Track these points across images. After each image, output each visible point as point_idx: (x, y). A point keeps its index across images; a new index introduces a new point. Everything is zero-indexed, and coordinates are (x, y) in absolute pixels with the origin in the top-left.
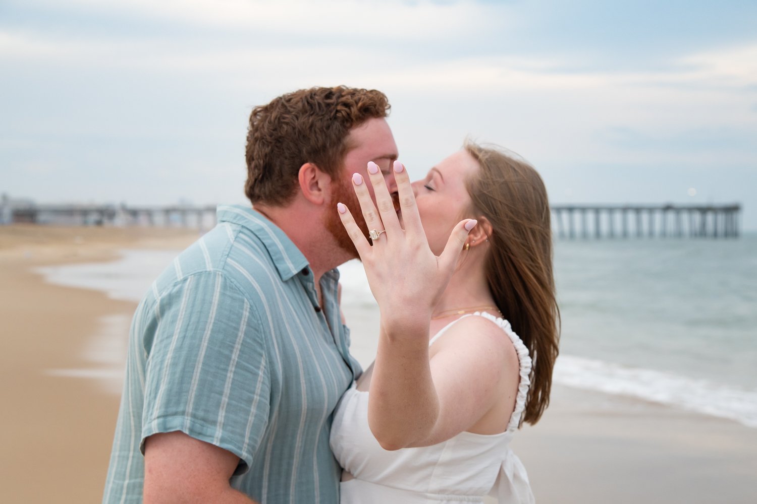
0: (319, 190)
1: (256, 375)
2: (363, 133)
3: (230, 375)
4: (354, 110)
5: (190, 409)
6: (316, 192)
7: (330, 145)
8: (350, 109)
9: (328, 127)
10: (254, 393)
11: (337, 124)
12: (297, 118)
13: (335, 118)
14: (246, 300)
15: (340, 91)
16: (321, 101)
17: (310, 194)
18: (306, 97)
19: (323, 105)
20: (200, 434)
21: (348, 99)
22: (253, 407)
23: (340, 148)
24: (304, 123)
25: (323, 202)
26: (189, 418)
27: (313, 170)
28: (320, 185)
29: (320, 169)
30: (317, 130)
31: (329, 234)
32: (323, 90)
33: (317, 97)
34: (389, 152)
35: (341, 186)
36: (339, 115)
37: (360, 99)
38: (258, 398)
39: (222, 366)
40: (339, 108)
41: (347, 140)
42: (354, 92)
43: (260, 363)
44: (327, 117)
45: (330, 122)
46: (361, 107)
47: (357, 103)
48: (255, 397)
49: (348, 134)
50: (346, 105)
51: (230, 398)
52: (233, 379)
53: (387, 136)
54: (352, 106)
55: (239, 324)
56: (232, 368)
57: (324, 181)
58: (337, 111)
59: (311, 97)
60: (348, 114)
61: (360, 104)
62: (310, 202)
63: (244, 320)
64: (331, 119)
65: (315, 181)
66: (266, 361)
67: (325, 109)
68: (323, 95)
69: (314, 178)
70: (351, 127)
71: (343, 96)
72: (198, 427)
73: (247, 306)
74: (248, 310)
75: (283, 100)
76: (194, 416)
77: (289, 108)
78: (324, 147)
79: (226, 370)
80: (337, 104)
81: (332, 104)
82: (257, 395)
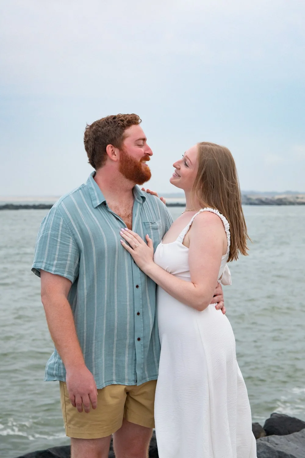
0: (115, 155)
1: (69, 245)
2: (130, 131)
3: (58, 247)
4: (125, 122)
5: (45, 261)
6: (114, 156)
7: (117, 137)
8: (123, 122)
9: (116, 130)
10: (68, 252)
11: (119, 129)
12: (103, 128)
13: (118, 126)
14: (61, 218)
15: (119, 116)
16: (111, 120)
17: (112, 157)
18: (105, 120)
19: (113, 122)
20: (48, 270)
21: (123, 118)
22: (69, 257)
23: (121, 137)
24: (106, 130)
25: (117, 161)
26: (45, 264)
27: (112, 147)
28: (116, 153)
29: (114, 147)
30: (112, 132)
31: (120, 173)
32: (112, 116)
33: (110, 119)
34: (142, 137)
35: (124, 152)
36: (119, 125)
37: (127, 118)
38: (70, 254)
39: (55, 244)
40: (119, 122)
41: (124, 134)
42: (124, 116)
43: (70, 241)
44: (115, 126)
45: (116, 128)
46: (128, 121)
47: (126, 120)
48: (69, 254)
49: (124, 132)
50: (122, 121)
51: (58, 256)
52: (59, 248)
53: (140, 131)
54: (124, 121)
55: (59, 227)
56: (58, 244)
57: (117, 151)
58: (118, 123)
59: (107, 120)
60: (123, 124)
61: (127, 120)
62: (112, 160)
63: (61, 225)
64: (116, 127)
65: (113, 152)
66: (73, 240)
67: (114, 123)
68: (112, 118)
69: (113, 150)
70: (125, 129)
71: (120, 118)
72: (47, 267)
73: (62, 220)
74: (62, 222)
75: (97, 122)
76: (46, 263)
77: (99, 125)
78: (115, 138)
79: (56, 245)
80: (118, 121)
81: (116, 121)
82: (70, 253)
